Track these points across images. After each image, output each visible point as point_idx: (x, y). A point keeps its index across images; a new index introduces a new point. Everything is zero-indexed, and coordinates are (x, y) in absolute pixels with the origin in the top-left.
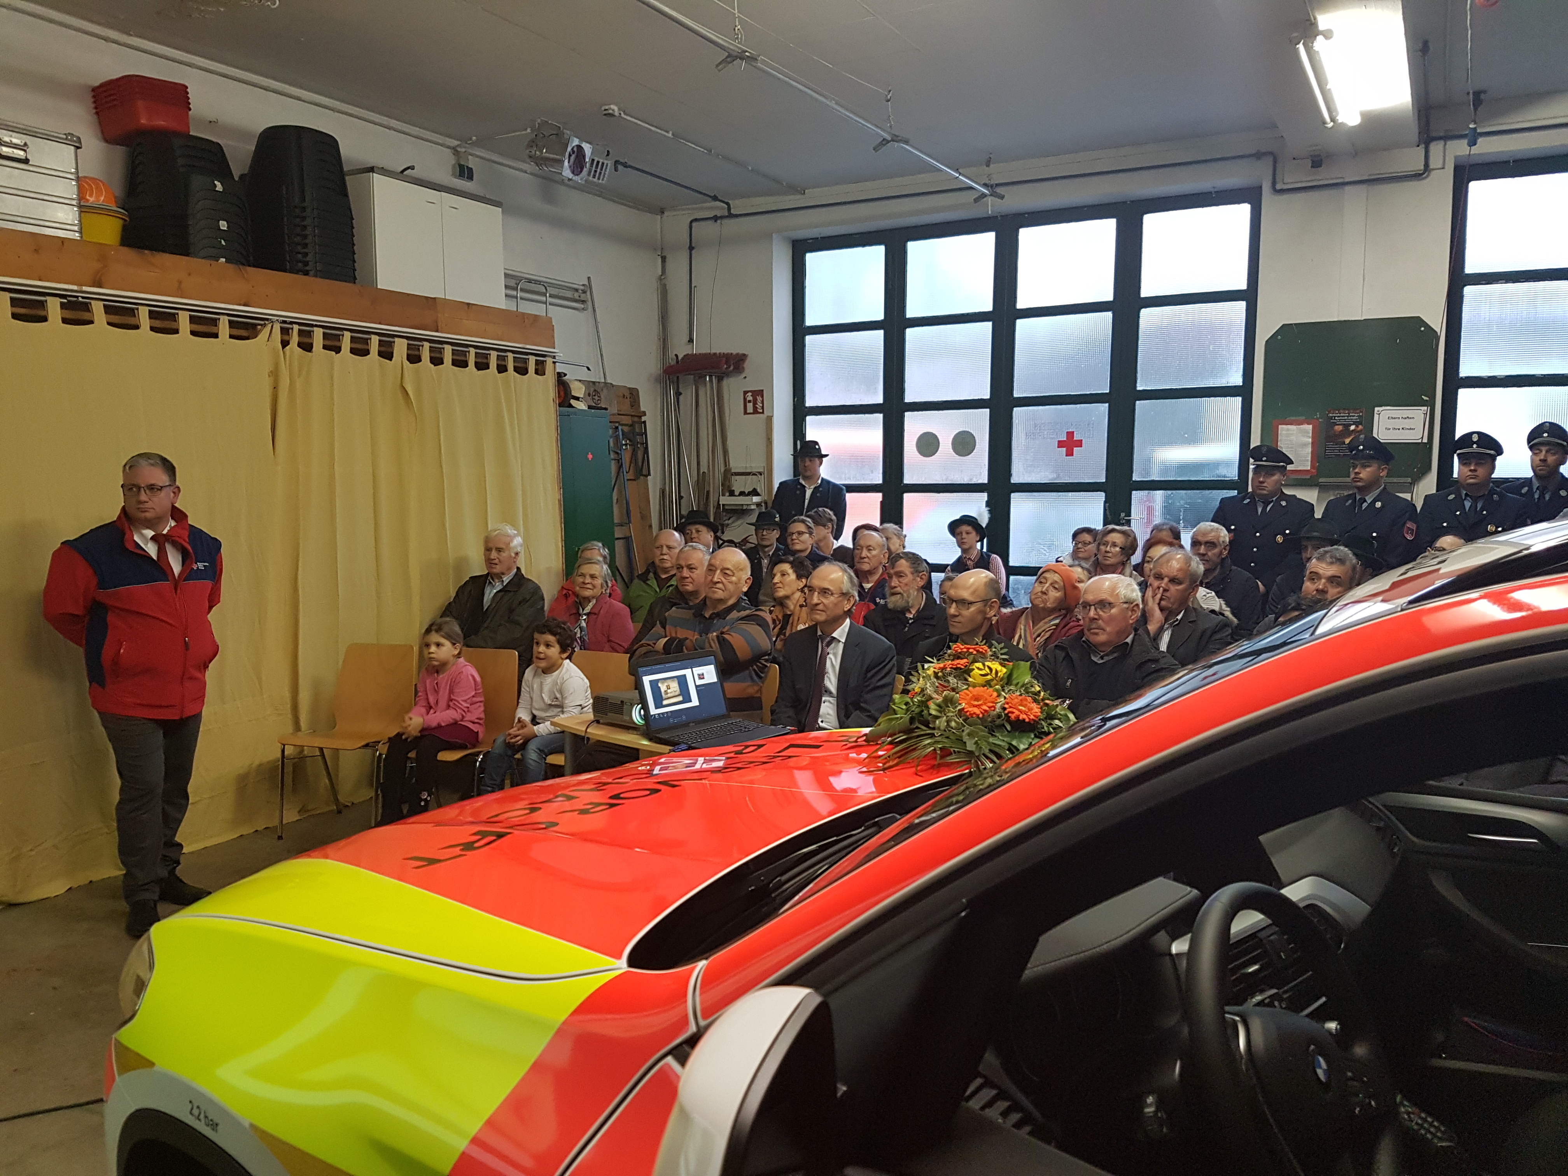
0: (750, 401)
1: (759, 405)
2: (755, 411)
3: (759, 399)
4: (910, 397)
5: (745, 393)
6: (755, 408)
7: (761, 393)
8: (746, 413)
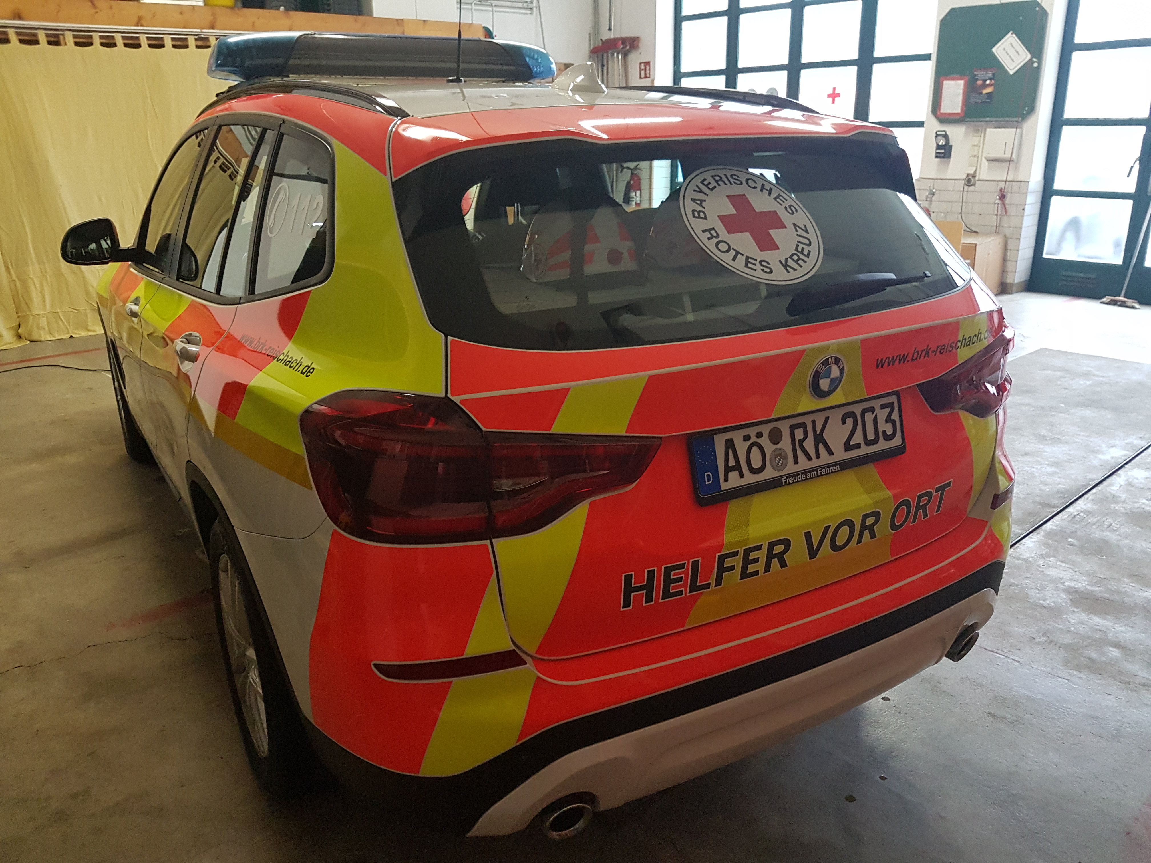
0: (643, 70)
1: (648, 72)
2: (646, 77)
3: (648, 68)
4: (741, 65)
5: (640, 64)
6: (646, 74)
7: (647, 64)
8: (640, 78)
